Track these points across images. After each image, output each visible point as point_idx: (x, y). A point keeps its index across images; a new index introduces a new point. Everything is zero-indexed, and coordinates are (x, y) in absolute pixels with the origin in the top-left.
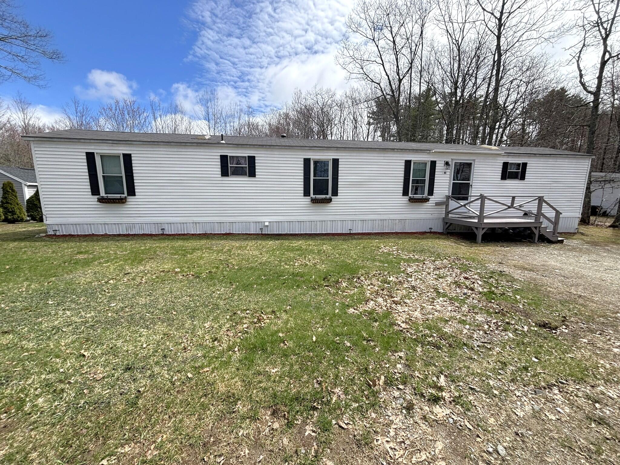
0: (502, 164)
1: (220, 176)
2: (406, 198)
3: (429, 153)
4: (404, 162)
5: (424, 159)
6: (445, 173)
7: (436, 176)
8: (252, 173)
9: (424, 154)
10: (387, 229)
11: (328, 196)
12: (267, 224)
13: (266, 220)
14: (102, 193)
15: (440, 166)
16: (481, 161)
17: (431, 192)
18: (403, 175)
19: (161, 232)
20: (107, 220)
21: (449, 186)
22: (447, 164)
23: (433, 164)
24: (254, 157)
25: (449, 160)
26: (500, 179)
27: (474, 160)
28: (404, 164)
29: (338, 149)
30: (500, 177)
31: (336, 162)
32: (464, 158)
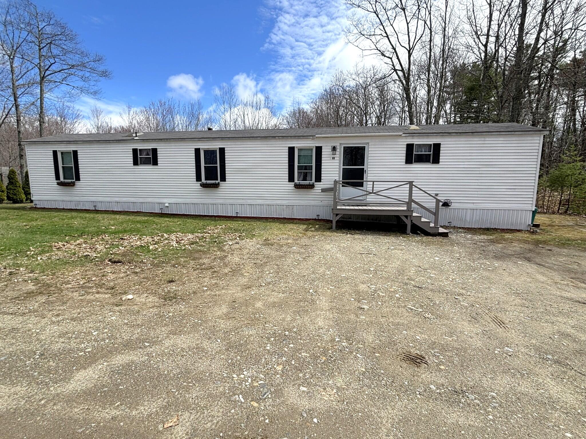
0: (405, 146)
1: (132, 165)
2: (292, 184)
3: (313, 139)
4: (287, 148)
5: (308, 145)
6: (333, 158)
7: (322, 162)
8: (155, 162)
9: (308, 140)
10: (275, 214)
11: (217, 182)
12: (167, 205)
13: (167, 202)
14: (62, 179)
15: (326, 152)
16: (377, 143)
17: (318, 178)
18: (287, 162)
19: (94, 209)
20: (65, 198)
21: (339, 171)
22: (334, 149)
23: (319, 150)
24: (156, 149)
25: (337, 145)
26: (404, 163)
27: (368, 143)
28: (287, 151)
29: (222, 139)
30: (404, 161)
31: (222, 151)
32: (354, 142)
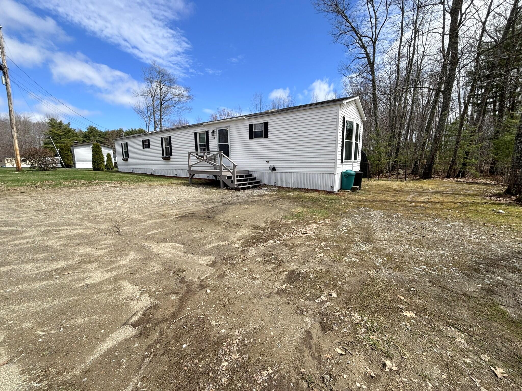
0: (248, 126)
1: (143, 149)
3: (204, 126)
5: (202, 131)
6: (214, 138)
7: (209, 141)
8: (149, 147)
12: (154, 170)
13: (154, 168)
14: (124, 157)
15: (211, 134)
16: (234, 126)
18: (194, 142)
21: (217, 147)
22: (214, 132)
23: (207, 132)
24: (149, 139)
25: (215, 129)
26: (248, 139)
27: (229, 126)
28: (194, 135)
29: (169, 131)
30: (248, 137)
31: (170, 138)
32: (223, 126)
